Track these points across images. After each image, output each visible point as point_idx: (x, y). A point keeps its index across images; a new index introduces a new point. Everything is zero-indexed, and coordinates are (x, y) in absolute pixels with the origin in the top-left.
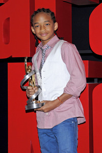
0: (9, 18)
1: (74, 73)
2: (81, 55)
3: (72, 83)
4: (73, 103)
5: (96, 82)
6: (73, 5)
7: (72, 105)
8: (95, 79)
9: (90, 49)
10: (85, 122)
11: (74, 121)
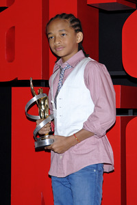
0: (14, 27)
1: (99, 104)
2: (112, 77)
3: (95, 116)
4: (97, 144)
5: (130, 114)
6: (101, 11)
7: (95, 147)
8: (129, 111)
9: (124, 70)
10: (113, 171)
11: (97, 169)
